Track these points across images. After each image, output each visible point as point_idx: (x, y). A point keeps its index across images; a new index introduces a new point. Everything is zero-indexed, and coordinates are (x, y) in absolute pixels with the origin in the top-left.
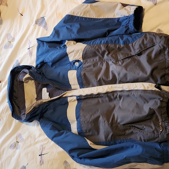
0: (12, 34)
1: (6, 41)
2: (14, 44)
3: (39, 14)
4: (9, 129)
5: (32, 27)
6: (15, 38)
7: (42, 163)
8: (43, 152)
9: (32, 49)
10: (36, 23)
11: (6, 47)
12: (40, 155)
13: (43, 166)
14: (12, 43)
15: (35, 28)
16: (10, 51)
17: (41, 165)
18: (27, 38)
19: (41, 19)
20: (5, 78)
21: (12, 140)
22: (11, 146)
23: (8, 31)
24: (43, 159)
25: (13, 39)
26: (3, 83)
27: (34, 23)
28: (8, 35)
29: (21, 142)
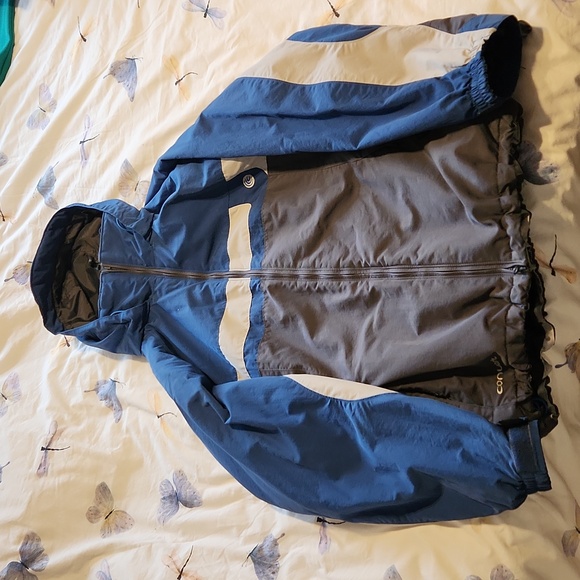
0: (52, 90)
1: (36, 107)
2: (53, 116)
3: (124, 48)
5: (100, 81)
6: (59, 102)
7: (43, 470)
9: (90, 147)
10: (113, 73)
11: (34, 123)
13: (43, 479)
14: (48, 114)
15: (108, 85)
16: (41, 133)
17: (40, 475)
18: (85, 111)
19: (127, 63)
20: (16, 211)
23: (44, 78)
24: (50, 461)
25: (53, 104)
26: (9, 224)
27: (107, 71)
28: (42, 89)
29: (11, 400)
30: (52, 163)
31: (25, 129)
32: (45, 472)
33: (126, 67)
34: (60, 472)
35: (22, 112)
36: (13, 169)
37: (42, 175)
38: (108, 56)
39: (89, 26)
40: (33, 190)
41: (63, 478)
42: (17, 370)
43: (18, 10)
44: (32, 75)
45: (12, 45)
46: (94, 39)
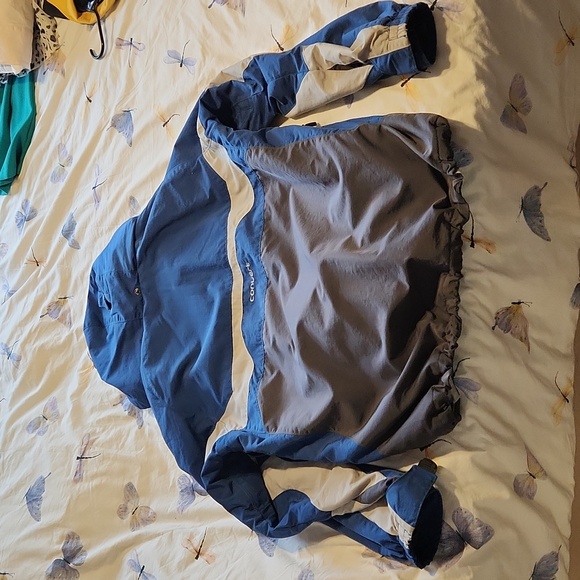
0: (68, 148)
1: (56, 164)
2: (69, 170)
3: (121, 102)
4: (37, 385)
5: (105, 133)
6: (74, 157)
7: (78, 477)
8: (87, 452)
9: (101, 191)
10: (114, 125)
11: (56, 178)
12: (78, 458)
13: (78, 485)
14: (66, 168)
15: (111, 136)
16: (62, 185)
17: (76, 481)
18: (94, 162)
19: (123, 115)
20: (47, 255)
21: (36, 412)
22: (30, 426)
23: (61, 138)
24: (84, 468)
25: (70, 159)
26: (42, 268)
27: (109, 125)
28: (60, 147)
29: (51, 420)
30: (72, 210)
31: (49, 183)
32: (81, 478)
33: (124, 119)
34: (94, 477)
35: (45, 171)
36: (42, 219)
37: (65, 222)
38: (110, 110)
39: (93, 90)
40: (59, 235)
41: (95, 482)
42: (55, 394)
43: (37, 84)
44: (52, 137)
45: (34, 114)
46: (97, 99)
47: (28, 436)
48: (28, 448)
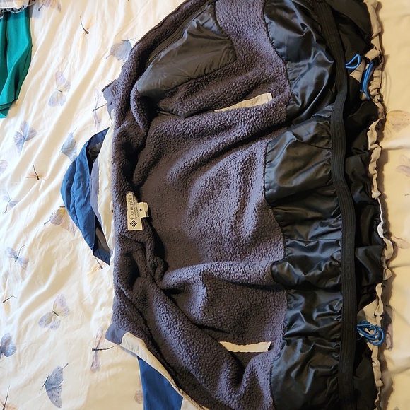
0: (66, 75)
1: (54, 89)
2: (68, 95)
3: (120, 33)
4: (45, 284)
5: (104, 61)
6: (72, 83)
7: (95, 367)
8: (101, 344)
9: (101, 112)
10: (113, 53)
11: (54, 102)
12: (93, 350)
13: (96, 375)
14: (64, 93)
15: (110, 63)
16: (60, 109)
17: (93, 371)
18: (93, 87)
19: (123, 44)
20: (47, 170)
21: (46, 308)
22: (41, 321)
23: (58, 67)
24: (100, 359)
25: (68, 85)
26: (43, 181)
27: (108, 53)
28: (58, 75)
29: (62, 316)
30: (72, 130)
31: (48, 107)
33: (123, 48)
34: (110, 367)
35: (44, 96)
36: (41, 139)
38: (108, 42)
39: (90, 23)
40: (58, 152)
41: (112, 371)
42: (63, 292)
43: (32, 20)
44: (49, 66)
45: (30, 46)
46: (95, 31)
47: (42, 331)
48: (42, 340)
